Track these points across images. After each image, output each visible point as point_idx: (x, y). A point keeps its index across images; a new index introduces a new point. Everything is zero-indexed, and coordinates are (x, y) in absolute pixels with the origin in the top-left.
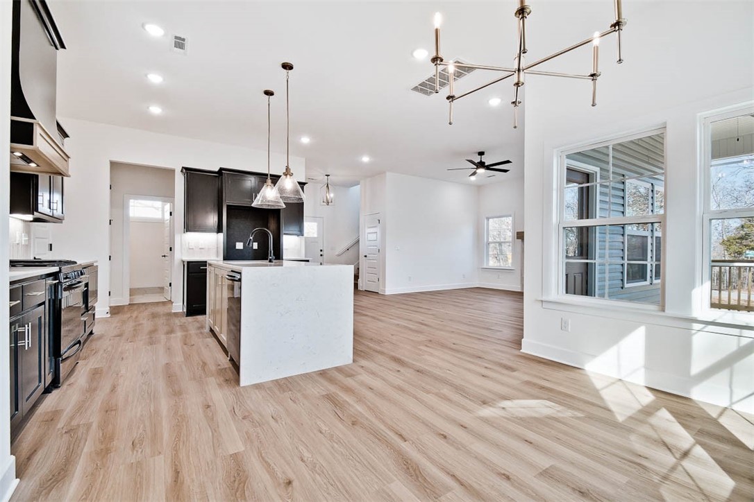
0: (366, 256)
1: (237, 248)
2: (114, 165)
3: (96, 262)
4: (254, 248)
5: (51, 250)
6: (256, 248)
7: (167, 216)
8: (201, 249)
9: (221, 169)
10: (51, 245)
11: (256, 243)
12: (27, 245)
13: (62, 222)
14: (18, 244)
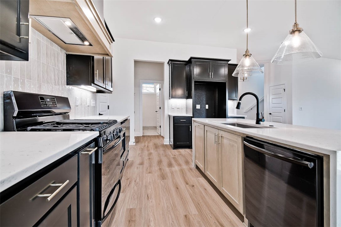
0: (271, 114)
1: (197, 108)
2: (136, 62)
3: (129, 117)
4: (206, 108)
5: (109, 109)
6: (208, 108)
7: (158, 91)
8: (178, 108)
9: (191, 58)
10: (109, 106)
11: (208, 105)
12: (94, 107)
13: (112, 93)
14: (88, 106)
